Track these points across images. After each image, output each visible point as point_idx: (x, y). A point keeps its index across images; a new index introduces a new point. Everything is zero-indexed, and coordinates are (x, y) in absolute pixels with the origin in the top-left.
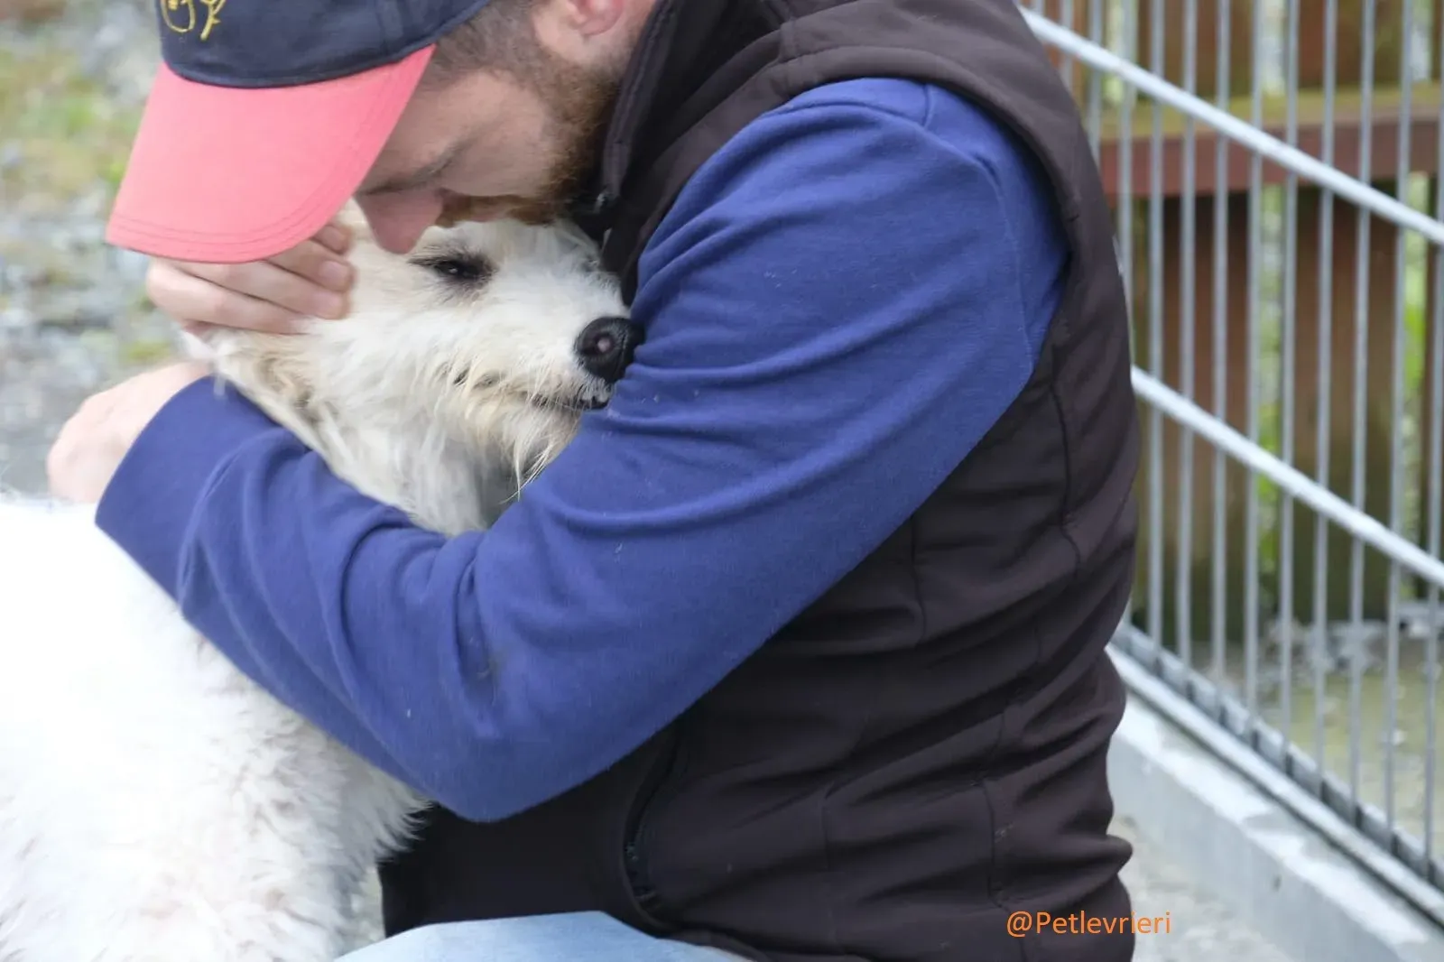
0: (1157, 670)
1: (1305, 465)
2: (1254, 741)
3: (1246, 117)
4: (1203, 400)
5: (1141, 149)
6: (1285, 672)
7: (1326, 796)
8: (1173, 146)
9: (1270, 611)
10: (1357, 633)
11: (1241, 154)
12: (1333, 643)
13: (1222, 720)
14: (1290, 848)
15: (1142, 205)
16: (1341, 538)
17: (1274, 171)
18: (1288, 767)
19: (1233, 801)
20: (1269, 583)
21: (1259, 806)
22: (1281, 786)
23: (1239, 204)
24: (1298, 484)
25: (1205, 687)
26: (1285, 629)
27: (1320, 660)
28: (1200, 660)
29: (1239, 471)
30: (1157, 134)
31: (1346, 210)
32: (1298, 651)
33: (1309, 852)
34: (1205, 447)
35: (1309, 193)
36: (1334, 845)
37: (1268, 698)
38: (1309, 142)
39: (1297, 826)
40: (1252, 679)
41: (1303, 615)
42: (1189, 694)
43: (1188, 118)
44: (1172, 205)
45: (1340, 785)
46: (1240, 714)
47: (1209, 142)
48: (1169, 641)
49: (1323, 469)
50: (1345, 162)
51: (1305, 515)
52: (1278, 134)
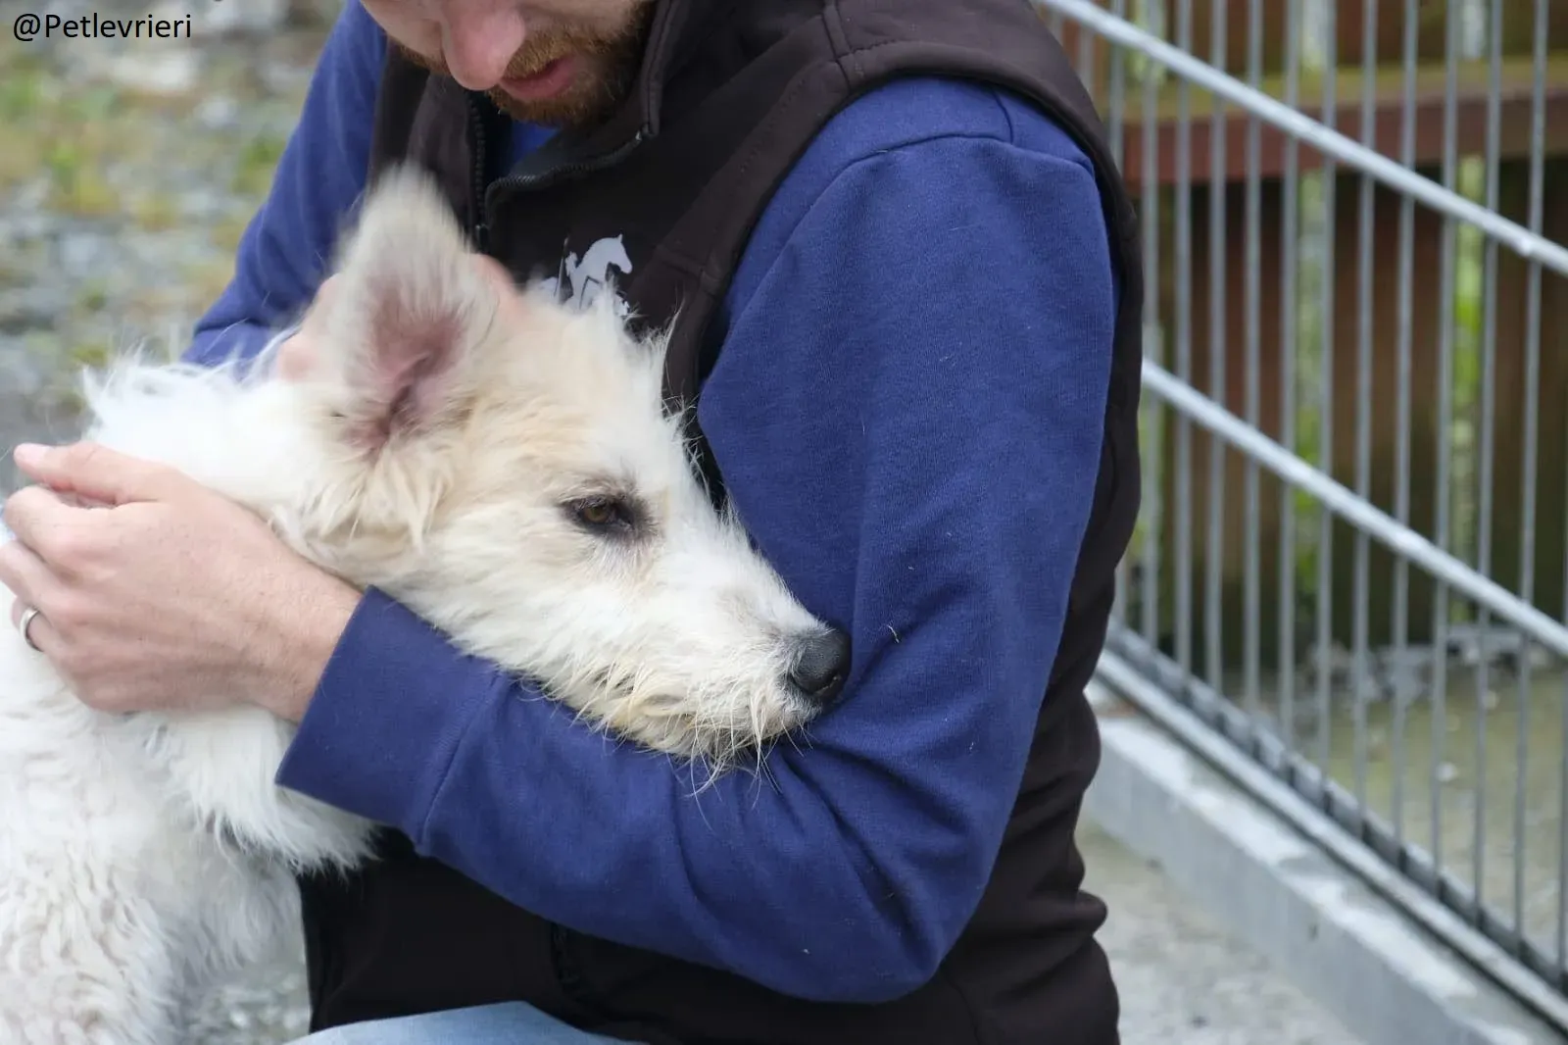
0: (1184, 699)
1: (1343, 475)
2: (1290, 777)
3: (1278, 96)
4: (1235, 405)
5: (1167, 133)
6: (1322, 700)
7: (1367, 836)
8: (1201, 130)
9: (1305, 640)
10: (1403, 658)
11: (1274, 136)
12: (1379, 670)
13: (1255, 753)
14: (1327, 894)
15: (1167, 192)
16: (1383, 554)
17: (1311, 156)
18: (1326, 805)
19: (1265, 842)
20: (1306, 602)
21: (1292, 847)
22: (1319, 826)
23: (1272, 190)
24: (1337, 496)
25: (1236, 718)
26: (1325, 655)
27: (1365, 688)
28: (1232, 689)
29: (1273, 483)
30: (1184, 115)
31: (1388, 197)
32: (1340, 680)
33: (1348, 898)
34: (1237, 457)
35: (1348, 179)
36: (1376, 890)
37: (1304, 731)
38: (1347, 124)
39: (1331, 868)
40: (1288, 707)
41: (1343, 635)
42: (1219, 725)
43: (1218, 98)
44: (1200, 193)
45: (1383, 825)
46: (1274, 746)
47: (1240, 123)
48: (1198, 668)
49: (1363, 479)
50: (1387, 146)
51: (1344, 530)
52: (1315, 114)
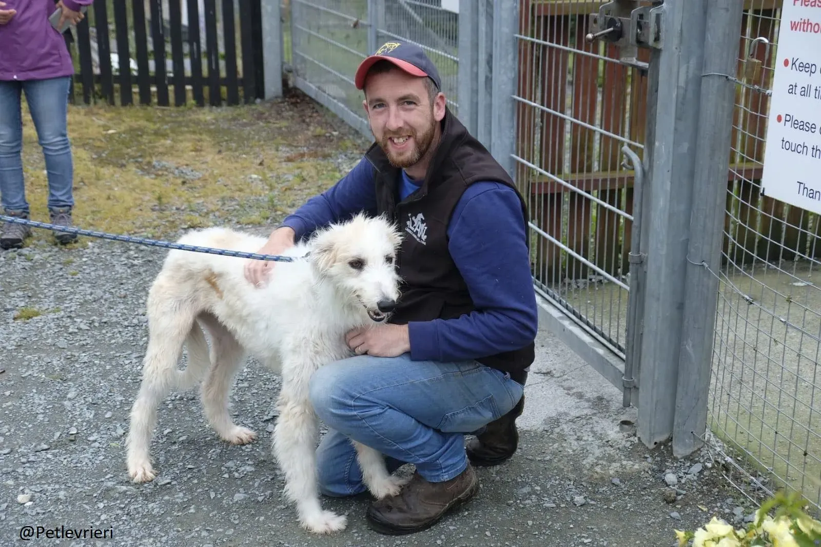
0: (541, 288)
1: (571, 247)
2: (560, 302)
3: (560, 178)
4: (551, 235)
5: (540, 184)
6: (566, 288)
7: (574, 313)
8: (546, 184)
9: (564, 277)
10: (581, 281)
11: (560, 185)
12: (577, 283)
13: (554, 298)
14: (566, 323)
15: (540, 195)
16: (578, 261)
17: (566, 189)
18: (567, 307)
19: (555, 314)
20: (564, 270)
21: (561, 315)
22: (565, 311)
23: (559, 195)
24: (570, 251)
25: (550, 291)
26: (567, 280)
27: (574, 286)
28: (550, 286)
29: (558, 248)
30: (543, 181)
31: (580, 196)
32: (569, 284)
33: (570, 324)
34: (551, 243)
35: (573, 193)
36: (576, 323)
37: (563, 293)
38: (573, 183)
39: (568, 319)
40: (560, 290)
41: (571, 278)
42: (547, 293)
43: (549, 178)
44: (546, 195)
45: (577, 311)
46: (557, 296)
47: (553, 183)
48: (544, 282)
49: (575, 249)
50: (580, 187)
51: (571, 257)
52: (567, 182)
